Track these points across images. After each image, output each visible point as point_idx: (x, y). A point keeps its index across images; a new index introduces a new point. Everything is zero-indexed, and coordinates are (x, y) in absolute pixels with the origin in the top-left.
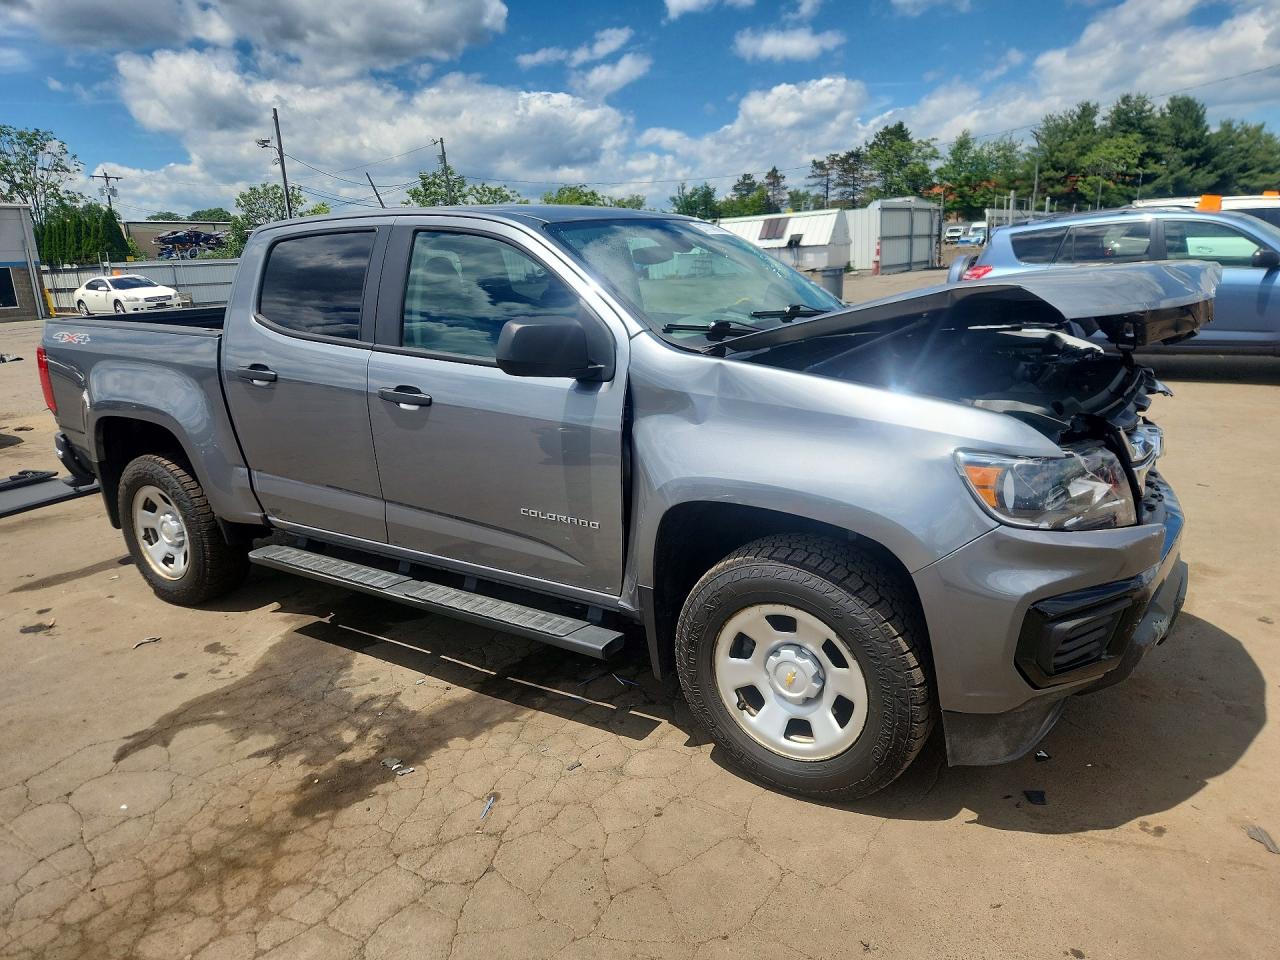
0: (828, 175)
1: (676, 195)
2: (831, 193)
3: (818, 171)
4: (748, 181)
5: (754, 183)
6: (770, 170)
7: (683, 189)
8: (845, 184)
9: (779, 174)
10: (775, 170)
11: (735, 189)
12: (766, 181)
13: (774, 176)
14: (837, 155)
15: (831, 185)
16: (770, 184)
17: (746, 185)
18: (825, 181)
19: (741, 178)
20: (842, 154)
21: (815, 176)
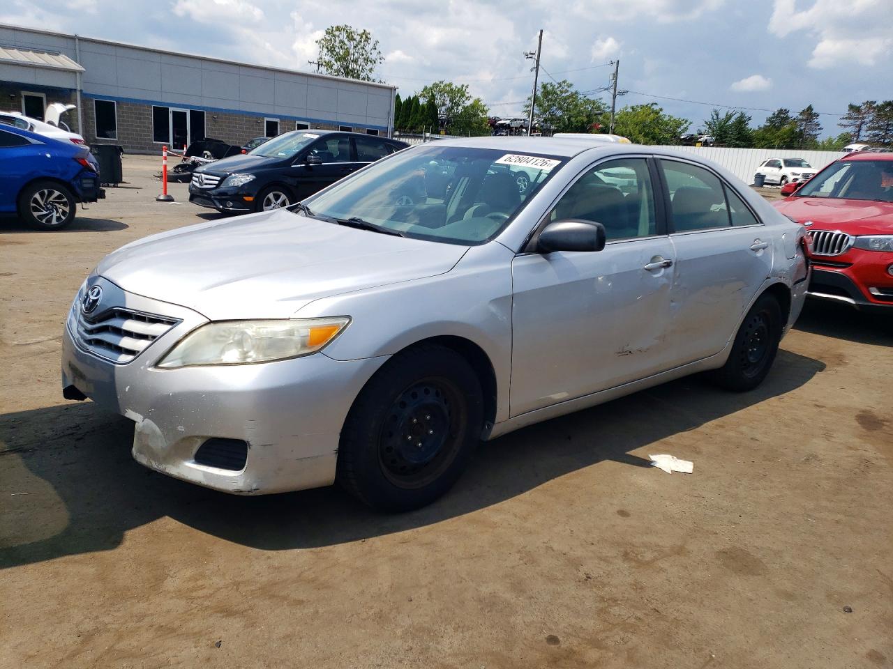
0: (863, 118)
1: (709, 119)
2: (863, 133)
3: (855, 115)
4: (782, 115)
5: (787, 118)
6: (806, 108)
7: (717, 115)
8: (879, 128)
9: (813, 112)
10: (810, 108)
11: (770, 120)
12: (801, 117)
13: (809, 114)
14: (875, 102)
15: (864, 127)
16: (803, 120)
17: (781, 117)
18: (858, 123)
19: (776, 113)
20: (880, 103)
21: (850, 118)
